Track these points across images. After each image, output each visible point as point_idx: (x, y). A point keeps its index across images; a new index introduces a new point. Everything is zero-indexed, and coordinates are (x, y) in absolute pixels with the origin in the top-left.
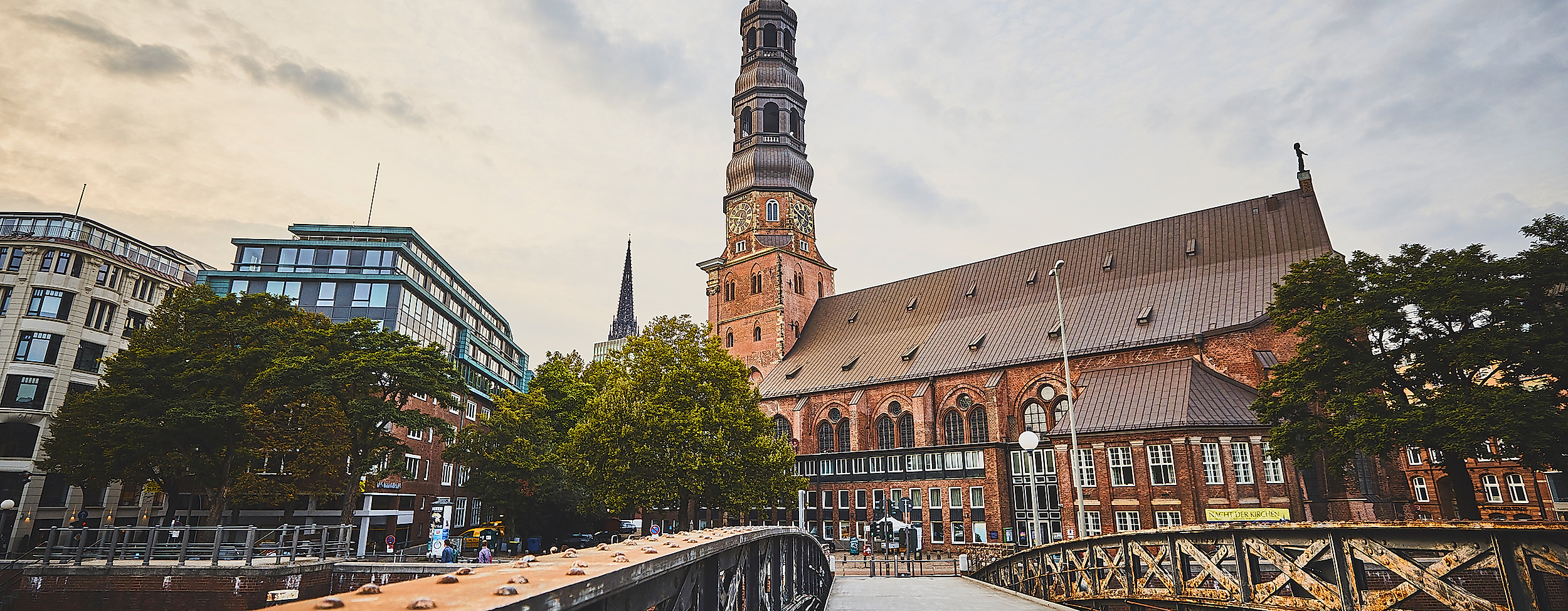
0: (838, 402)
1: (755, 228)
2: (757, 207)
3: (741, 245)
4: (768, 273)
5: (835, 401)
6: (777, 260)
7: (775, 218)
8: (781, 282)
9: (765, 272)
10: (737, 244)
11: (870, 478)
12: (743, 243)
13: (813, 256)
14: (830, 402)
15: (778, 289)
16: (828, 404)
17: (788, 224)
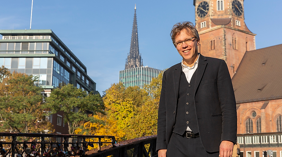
0: (255, 108)
1: (211, 15)
2: (212, 3)
3: (204, 24)
4: (218, 39)
5: (254, 107)
6: (223, 32)
7: (222, 9)
8: (225, 44)
9: (217, 39)
10: (201, 23)
11: (269, 145)
12: (205, 23)
13: (243, 28)
14: (251, 108)
15: (224, 48)
16: (250, 108)
17: (229, 12)
